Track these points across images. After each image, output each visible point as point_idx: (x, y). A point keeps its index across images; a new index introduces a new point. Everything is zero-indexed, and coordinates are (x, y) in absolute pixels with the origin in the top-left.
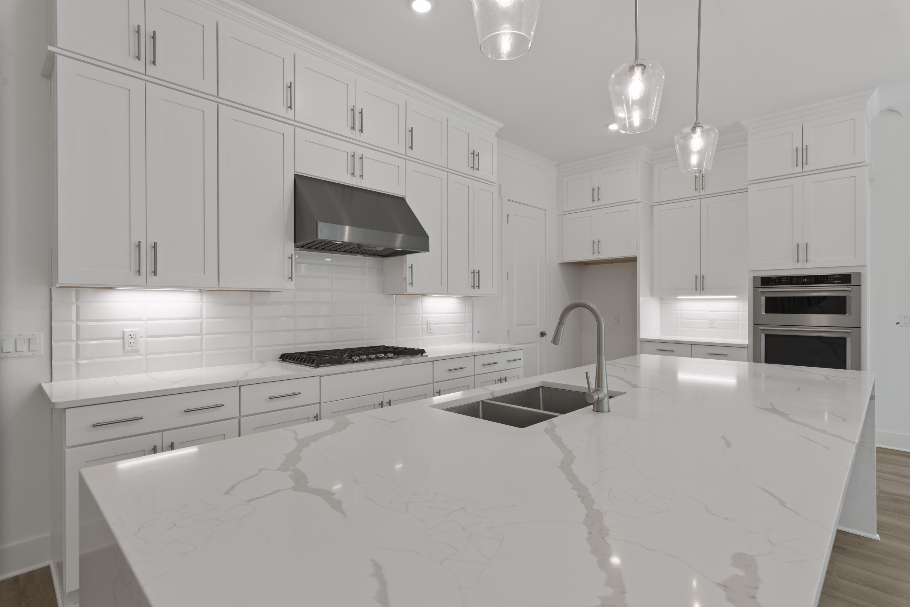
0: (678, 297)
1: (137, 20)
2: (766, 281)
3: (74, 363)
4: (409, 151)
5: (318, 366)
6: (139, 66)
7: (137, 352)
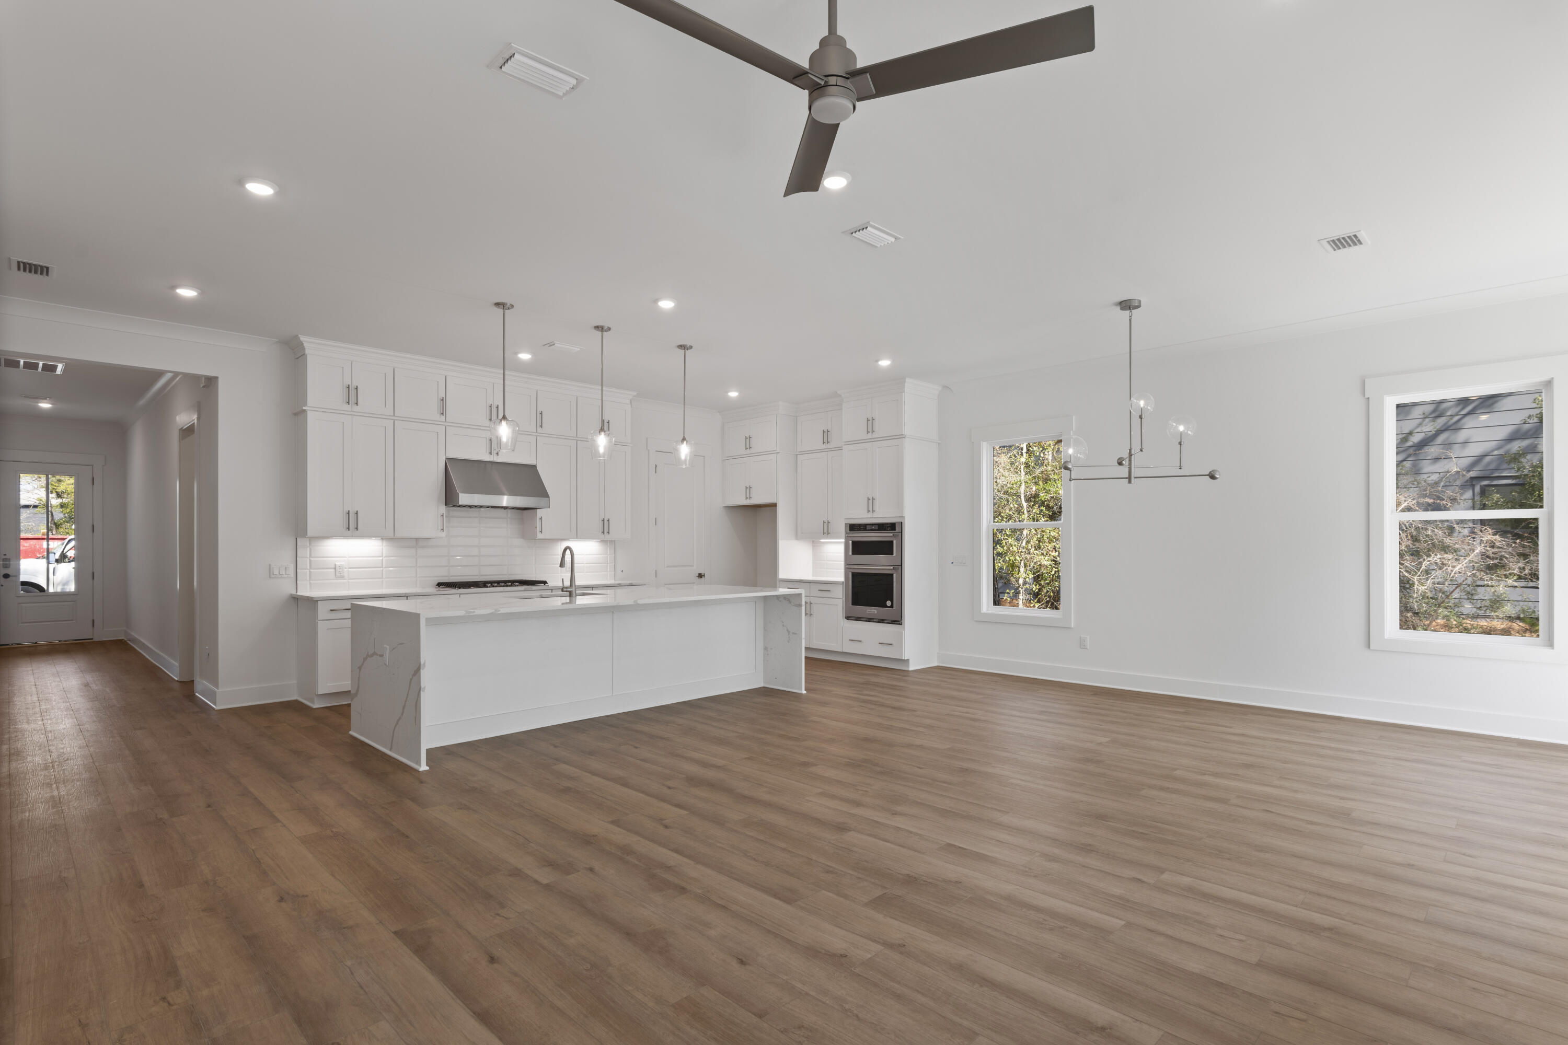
0: (822, 540)
1: (348, 381)
2: (853, 528)
3: (308, 583)
4: (539, 429)
5: (460, 588)
6: (348, 407)
7: (343, 577)
